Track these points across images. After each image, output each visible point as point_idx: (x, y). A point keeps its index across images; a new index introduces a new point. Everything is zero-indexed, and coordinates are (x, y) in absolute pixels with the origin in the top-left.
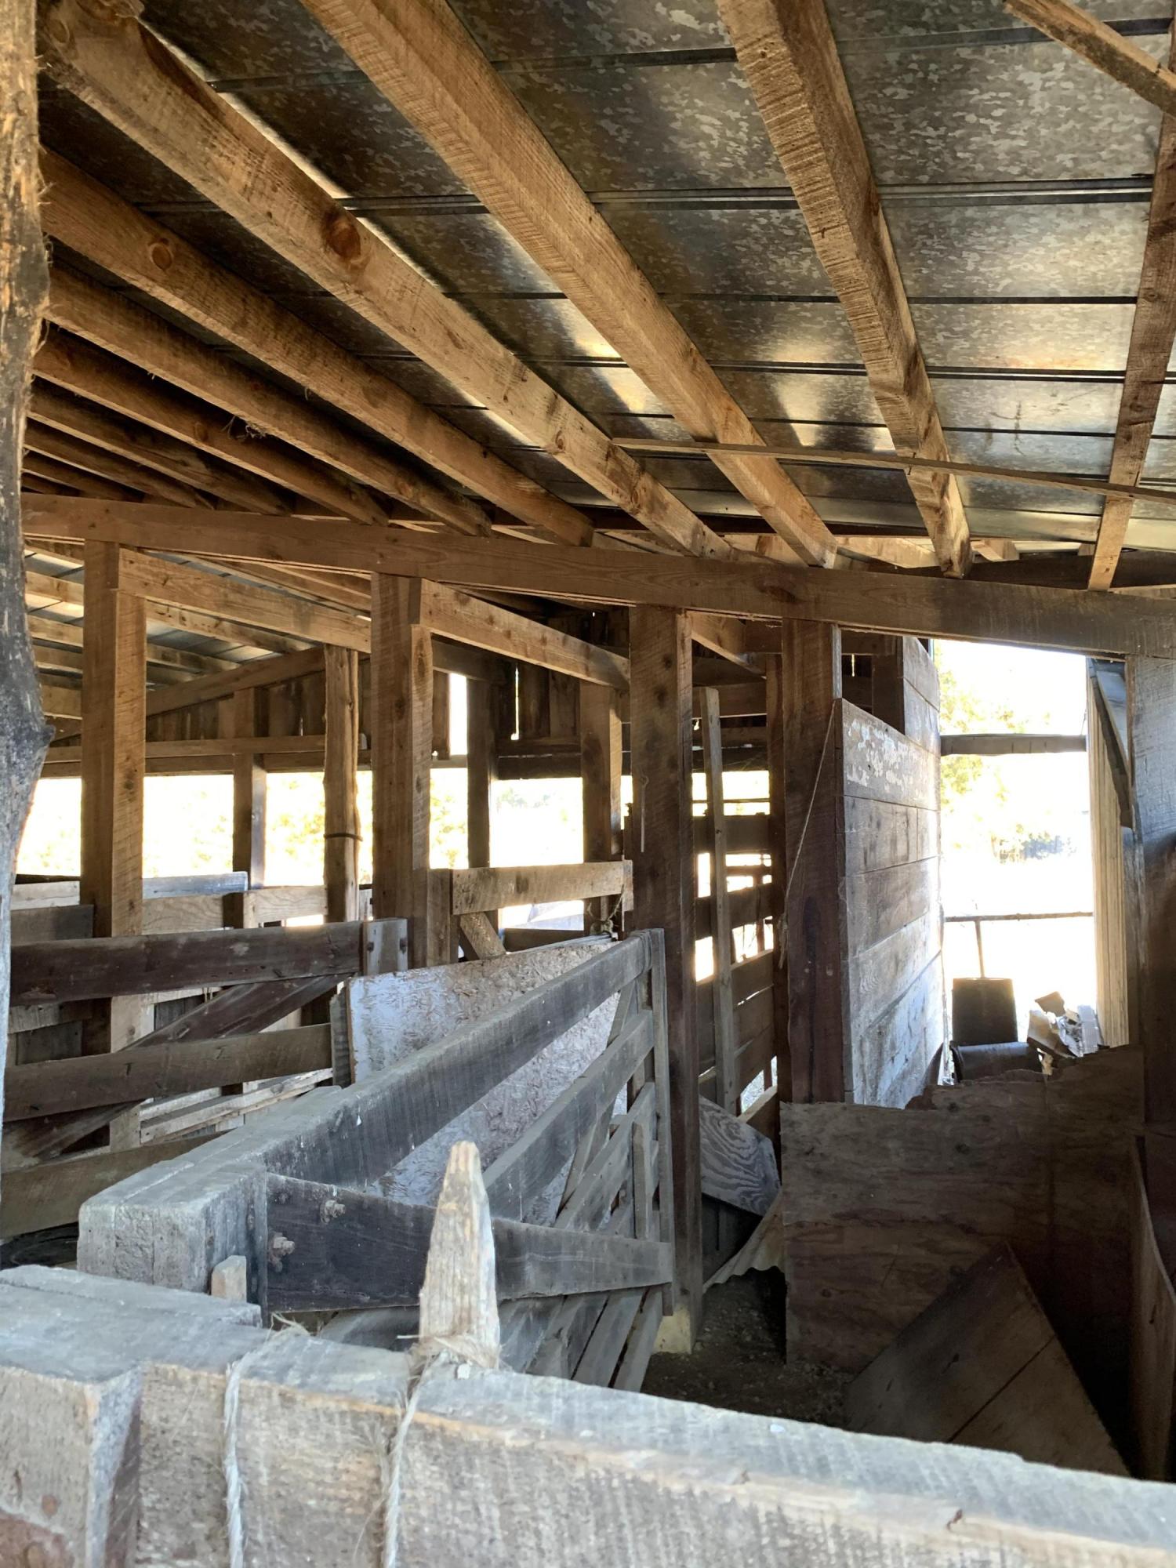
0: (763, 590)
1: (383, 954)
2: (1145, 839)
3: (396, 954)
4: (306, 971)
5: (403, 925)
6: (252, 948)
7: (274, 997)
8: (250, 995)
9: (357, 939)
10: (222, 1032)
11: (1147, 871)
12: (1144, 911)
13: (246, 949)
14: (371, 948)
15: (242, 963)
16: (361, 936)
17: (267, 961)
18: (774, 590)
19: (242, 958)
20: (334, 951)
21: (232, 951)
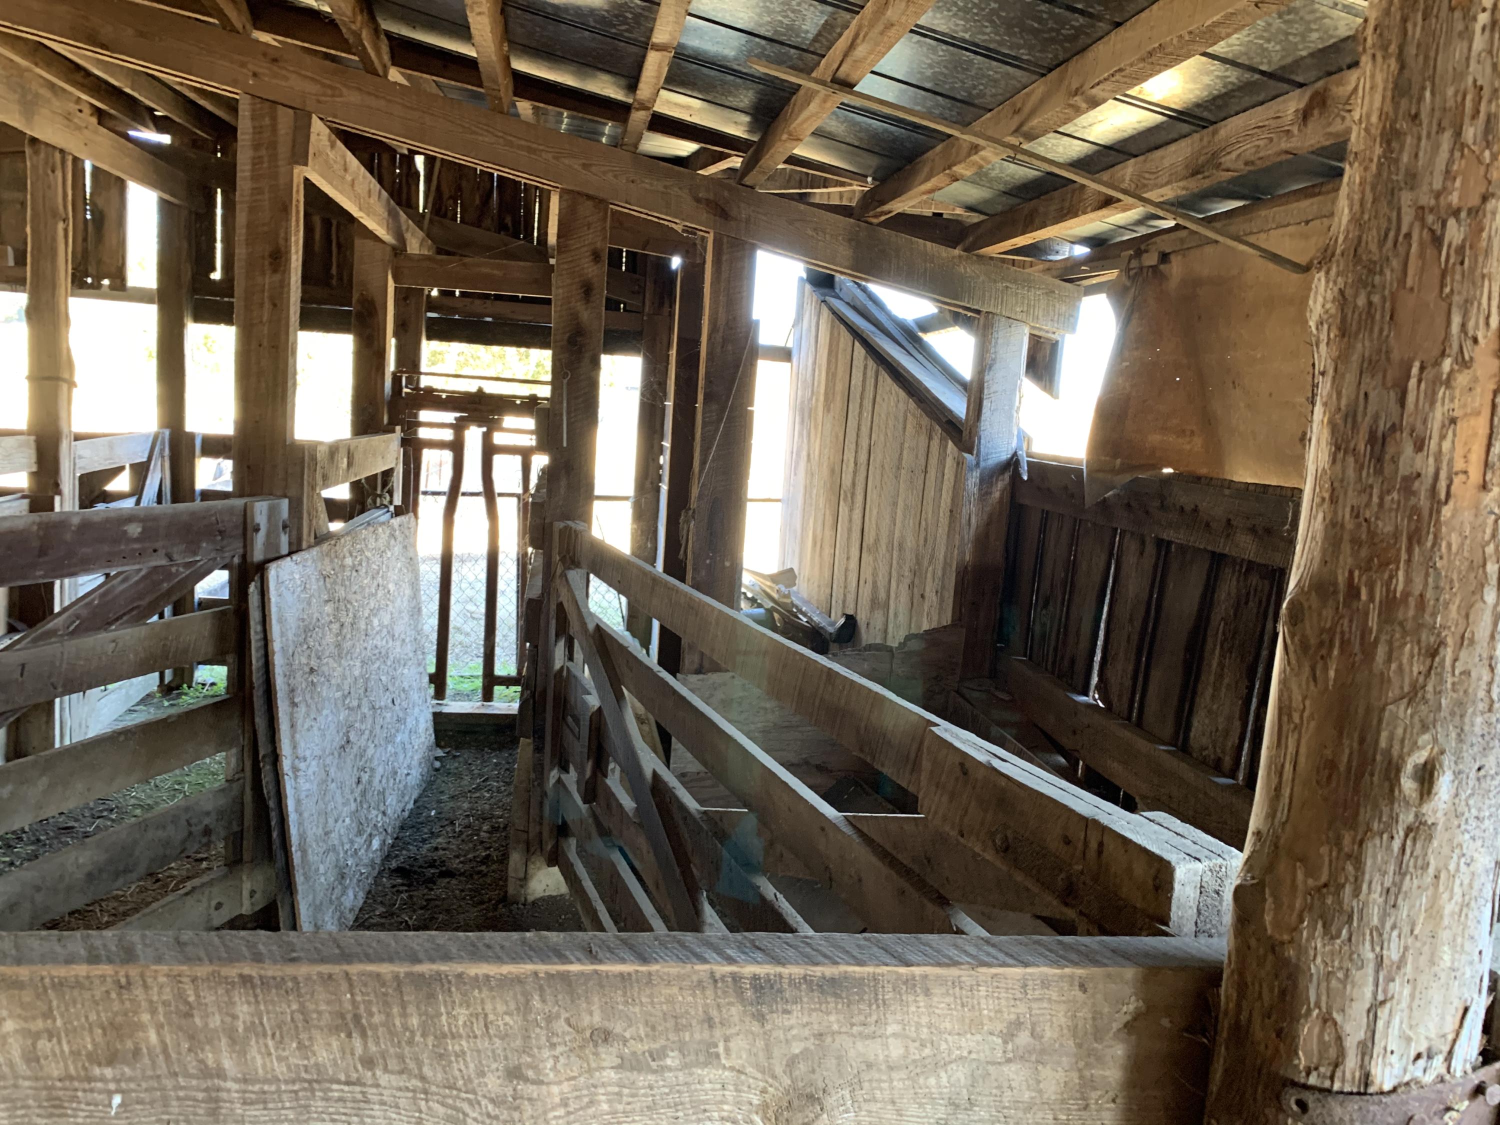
0: (698, 200)
1: (268, 535)
2: (982, 464)
3: (278, 536)
4: (195, 553)
5: (285, 503)
6: (144, 529)
7: (163, 581)
8: (137, 583)
9: (241, 519)
10: (110, 624)
11: (980, 490)
12: (973, 520)
13: (139, 530)
14: (257, 529)
15: (136, 546)
16: (245, 515)
17: (158, 545)
18: (708, 202)
19: (137, 540)
20: (221, 532)
21: (125, 532)
